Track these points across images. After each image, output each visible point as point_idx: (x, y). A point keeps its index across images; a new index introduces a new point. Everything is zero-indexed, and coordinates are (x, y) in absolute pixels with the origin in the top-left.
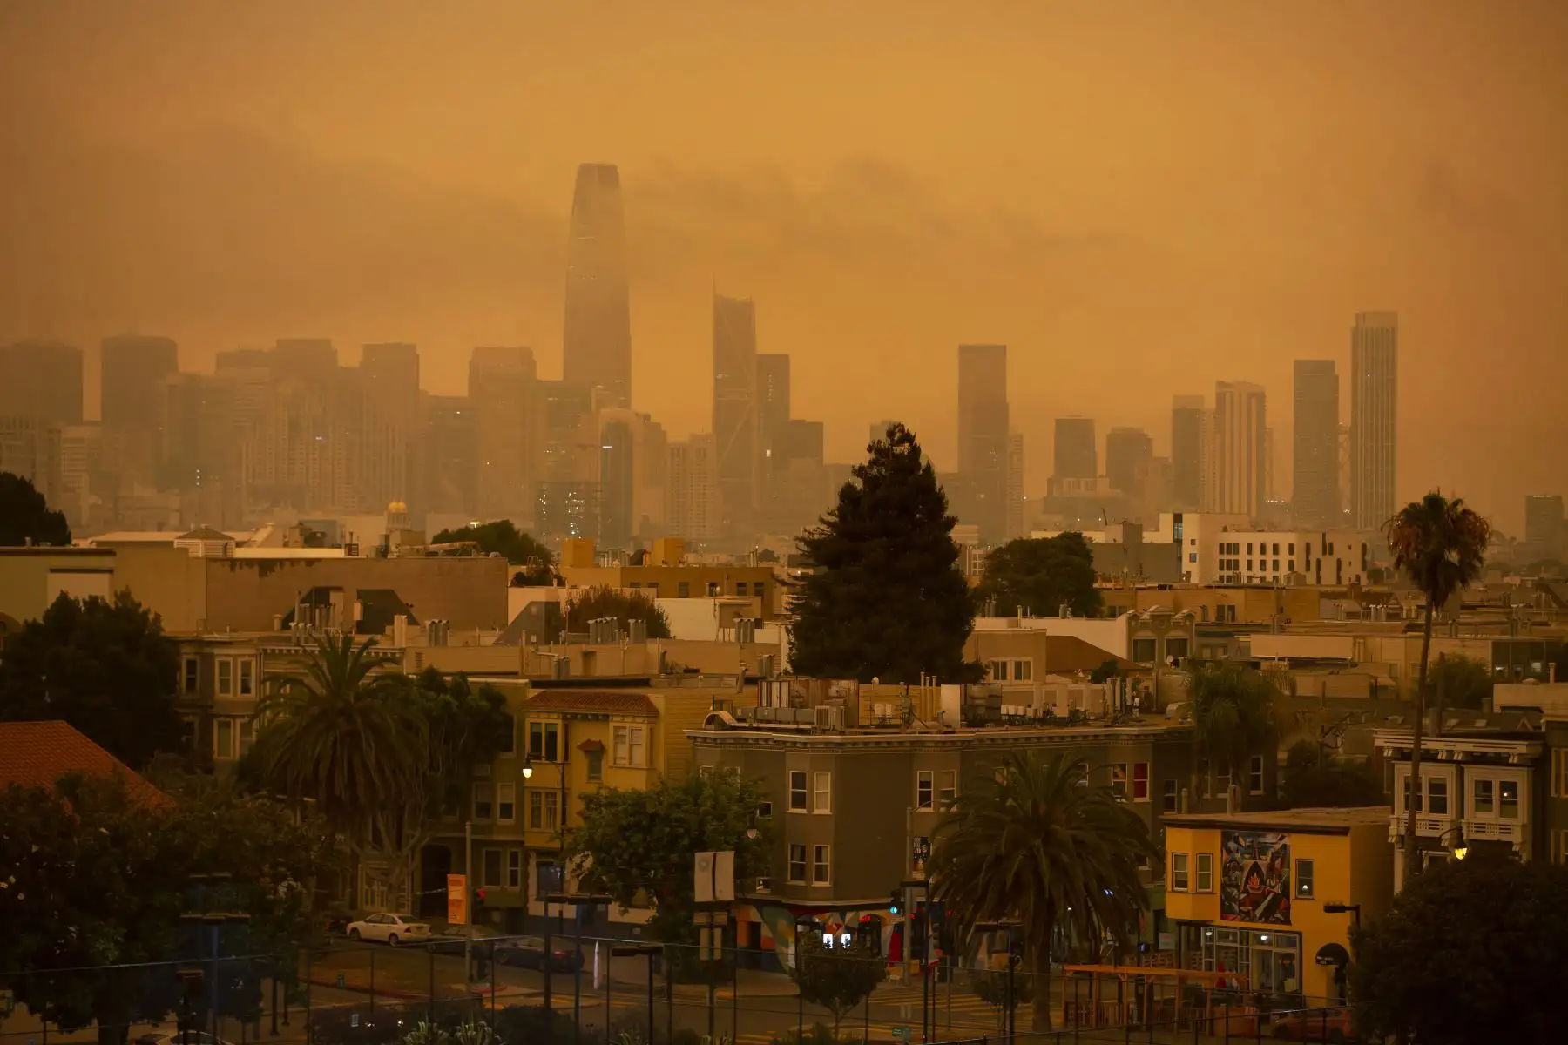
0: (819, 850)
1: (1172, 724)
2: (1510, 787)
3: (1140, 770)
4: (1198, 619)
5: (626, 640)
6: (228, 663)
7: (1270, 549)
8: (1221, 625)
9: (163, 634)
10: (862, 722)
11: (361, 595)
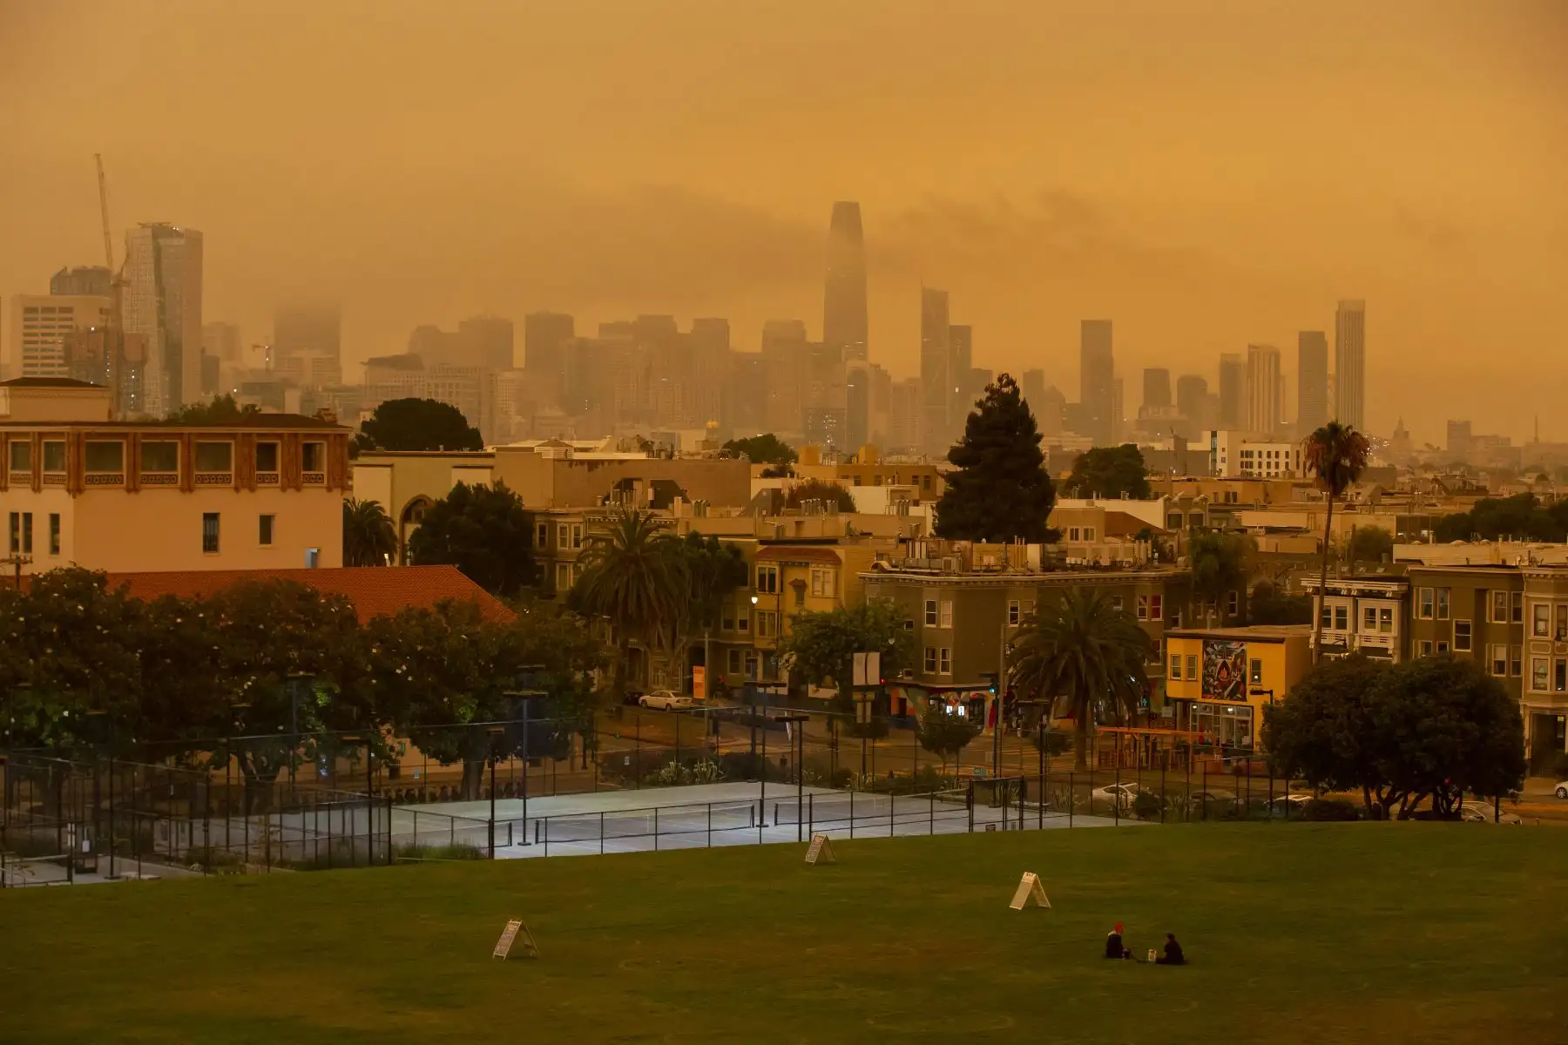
0: (944, 651)
1: (1179, 570)
2: (1387, 612)
3: (1156, 600)
4: (1211, 501)
5: (825, 513)
6: (566, 528)
7: (1273, 455)
8: (1226, 505)
9: (523, 508)
10: (974, 568)
11: (654, 484)
